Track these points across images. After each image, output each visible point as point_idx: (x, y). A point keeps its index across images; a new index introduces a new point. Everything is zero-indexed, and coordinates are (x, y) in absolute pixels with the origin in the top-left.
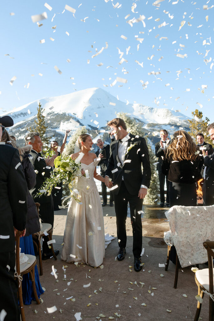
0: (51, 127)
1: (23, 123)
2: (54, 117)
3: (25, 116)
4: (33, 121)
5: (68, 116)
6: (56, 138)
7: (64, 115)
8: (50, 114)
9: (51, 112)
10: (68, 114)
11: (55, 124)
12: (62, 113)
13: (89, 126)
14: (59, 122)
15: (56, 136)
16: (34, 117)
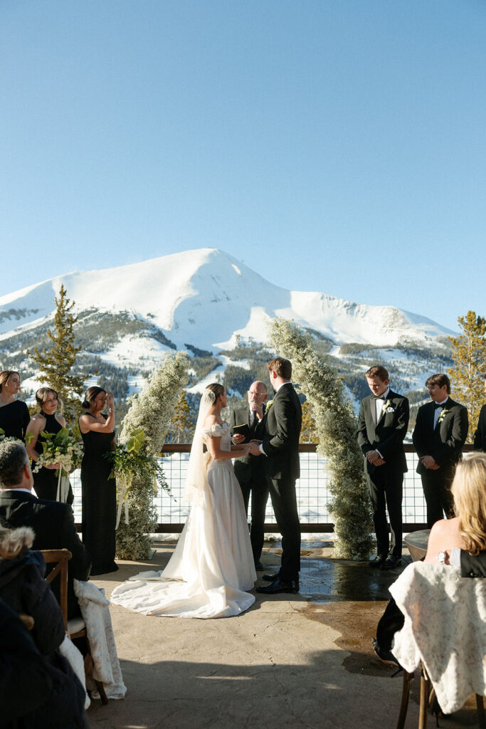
0: (89, 347)
1: (14, 337)
2: (97, 323)
3: (22, 317)
4: (41, 332)
5: (135, 321)
6: (100, 377)
7: (123, 317)
8: (88, 315)
9: (89, 309)
10: (135, 316)
11: (100, 341)
12: (118, 313)
13: (189, 347)
14: (109, 335)
15: (102, 373)
16: (44, 322)
